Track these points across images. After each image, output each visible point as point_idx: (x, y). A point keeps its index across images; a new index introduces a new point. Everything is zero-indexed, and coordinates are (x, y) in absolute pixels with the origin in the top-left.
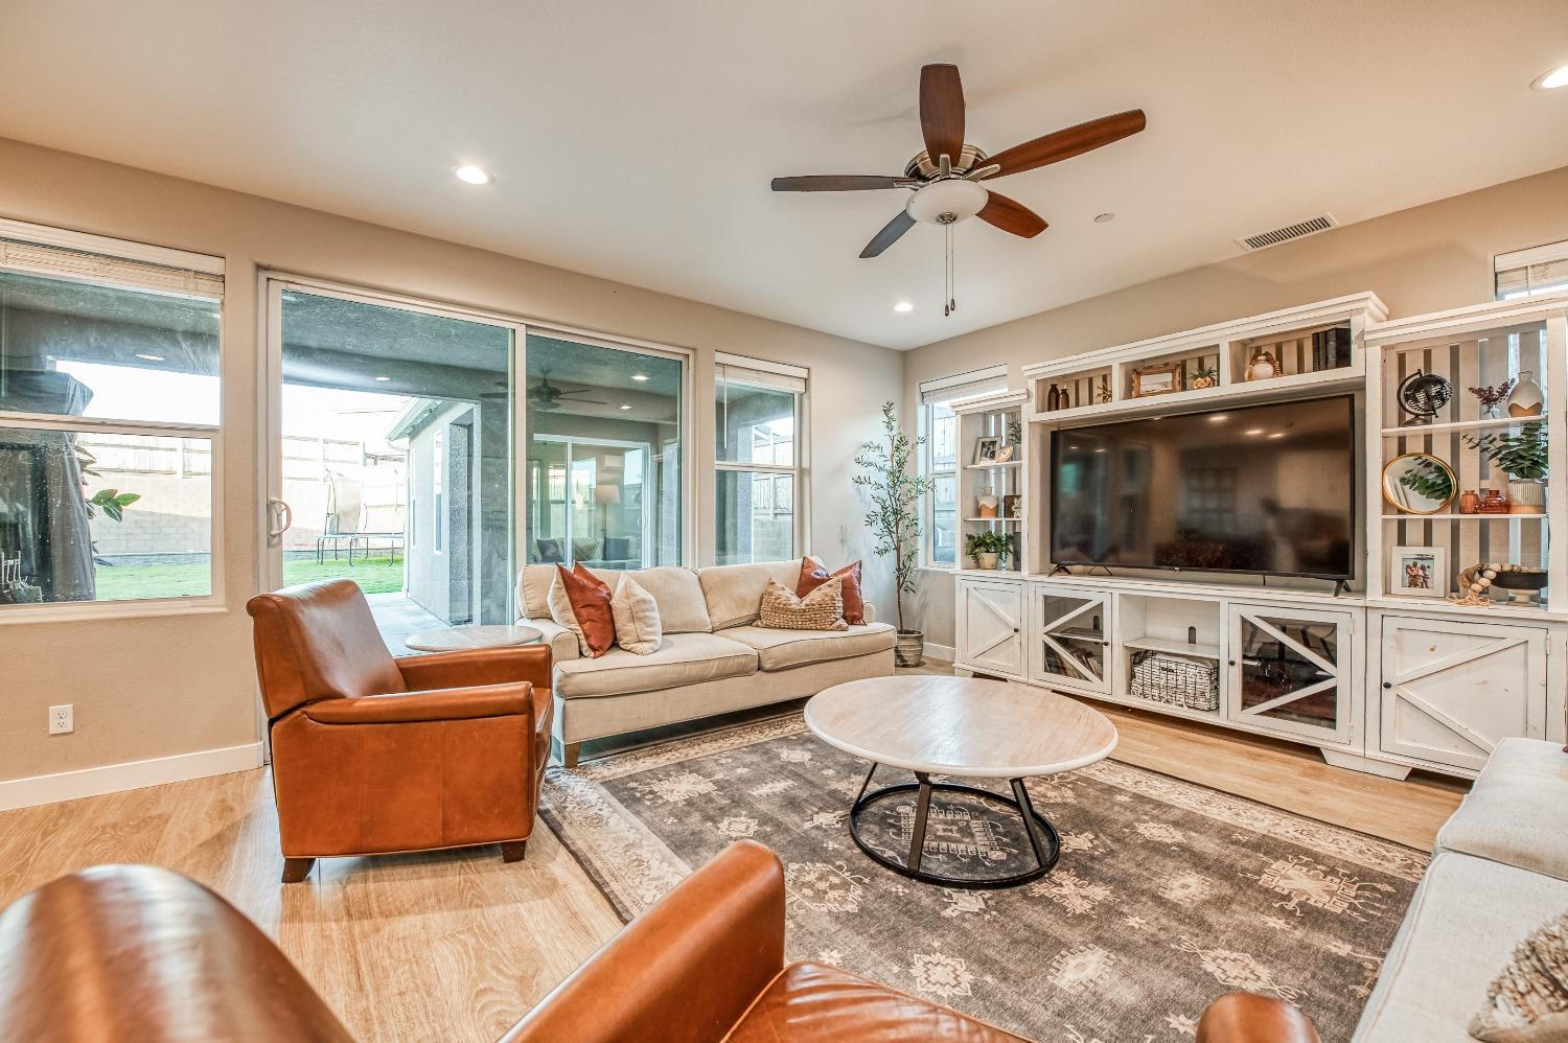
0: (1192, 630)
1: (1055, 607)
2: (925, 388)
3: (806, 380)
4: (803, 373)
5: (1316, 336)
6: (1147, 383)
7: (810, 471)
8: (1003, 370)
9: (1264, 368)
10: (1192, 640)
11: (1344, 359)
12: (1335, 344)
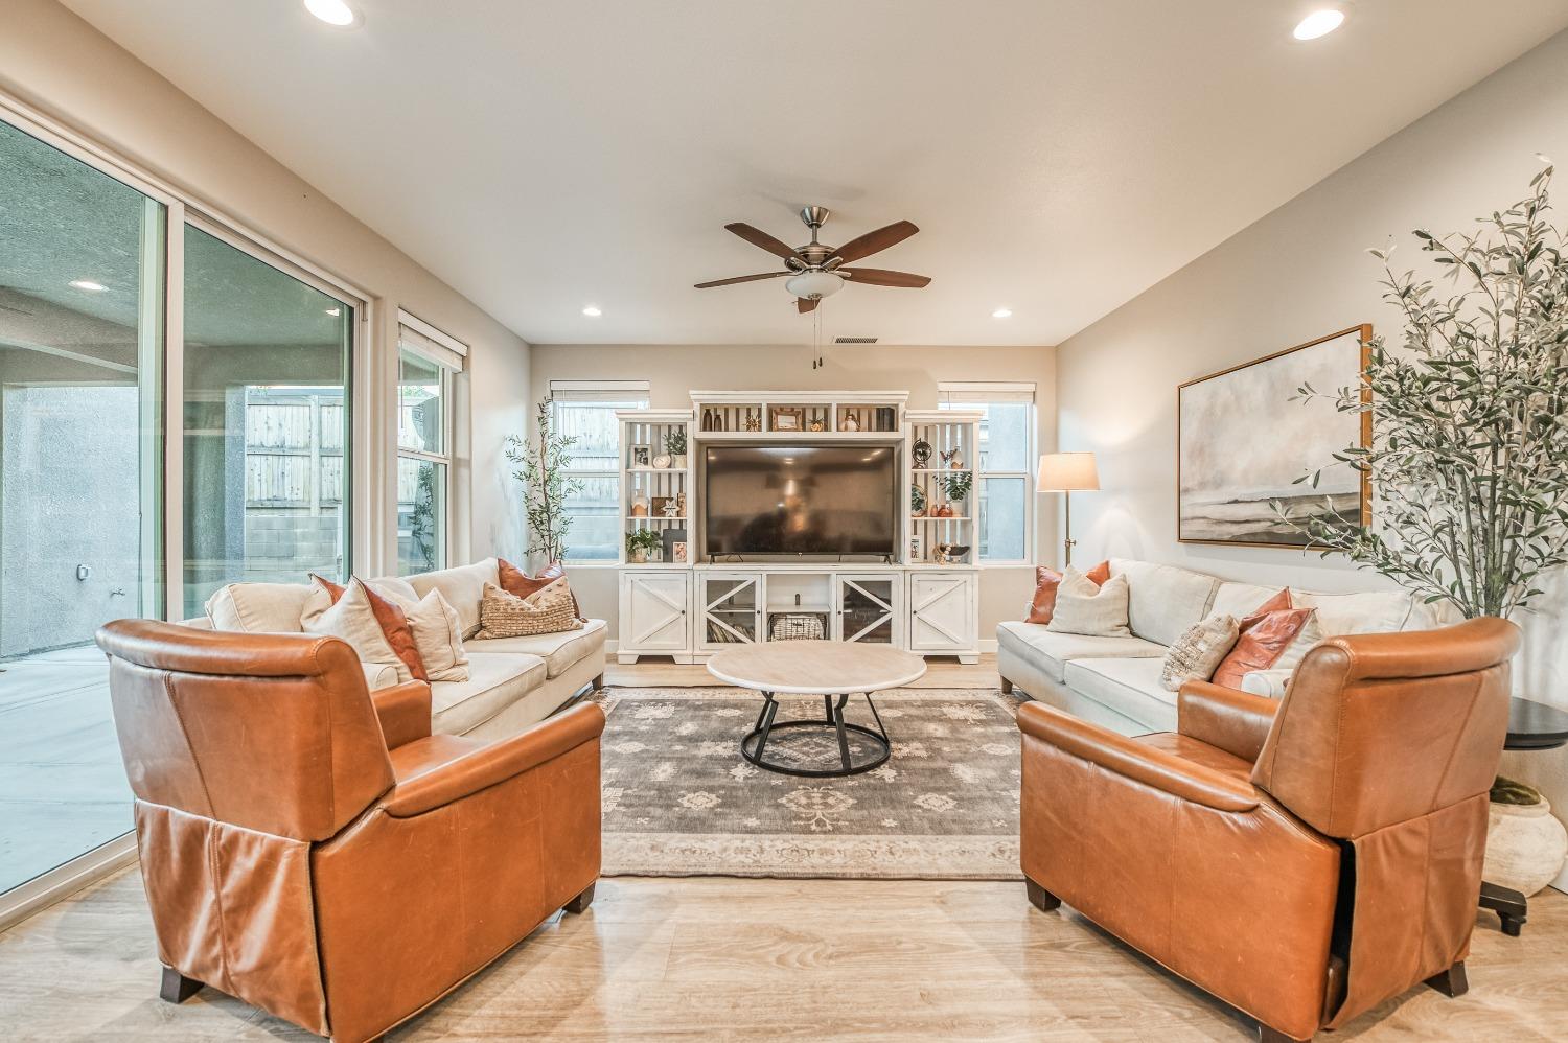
0: (798, 596)
1: (715, 588)
2: (555, 386)
3: (464, 359)
4: (463, 350)
5: (878, 409)
6: (783, 421)
7: (469, 463)
8: (644, 386)
9: (852, 425)
10: (798, 603)
11: (892, 427)
12: (887, 417)
